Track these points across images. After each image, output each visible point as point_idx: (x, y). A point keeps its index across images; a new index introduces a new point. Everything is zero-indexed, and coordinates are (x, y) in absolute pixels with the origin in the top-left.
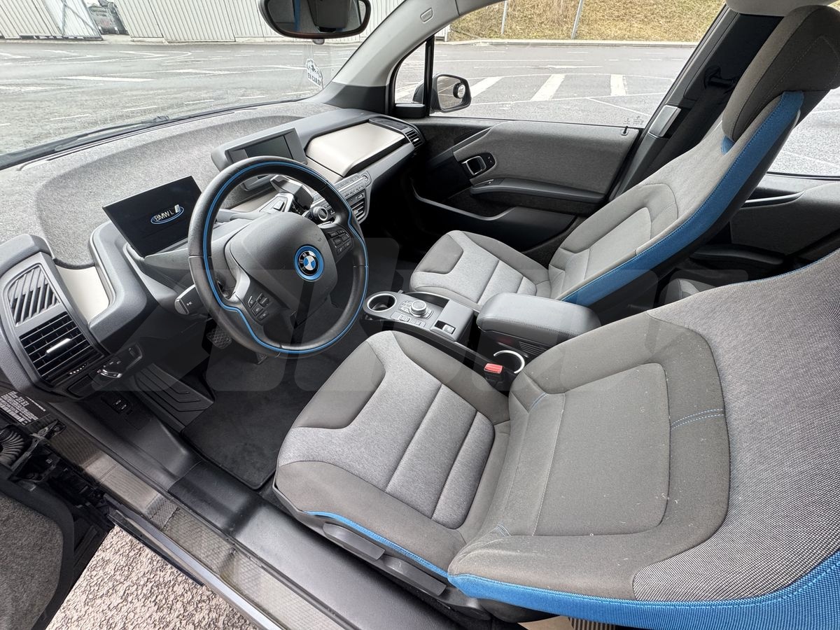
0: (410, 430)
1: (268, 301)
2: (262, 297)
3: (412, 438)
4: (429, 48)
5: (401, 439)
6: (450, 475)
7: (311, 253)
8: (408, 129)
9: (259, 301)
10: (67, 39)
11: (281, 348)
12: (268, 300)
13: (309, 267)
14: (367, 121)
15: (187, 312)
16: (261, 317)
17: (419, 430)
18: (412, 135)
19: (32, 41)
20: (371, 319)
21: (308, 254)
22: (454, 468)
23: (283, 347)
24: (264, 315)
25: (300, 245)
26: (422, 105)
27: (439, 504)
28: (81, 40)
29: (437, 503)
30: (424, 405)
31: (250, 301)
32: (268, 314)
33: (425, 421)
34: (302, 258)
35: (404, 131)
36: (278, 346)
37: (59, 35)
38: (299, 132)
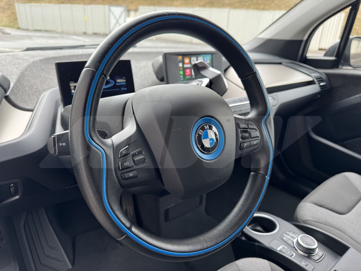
1: (143, 161)
2: (140, 153)
4: (353, 11)
7: (214, 128)
8: (317, 75)
9: (134, 155)
11: (129, 229)
12: (144, 159)
13: (207, 143)
14: (280, 63)
15: (55, 153)
16: (126, 175)
18: (320, 80)
20: (244, 238)
21: (211, 128)
23: (133, 229)
24: (131, 174)
25: (205, 115)
26: (333, 58)
31: (123, 150)
32: (136, 177)
34: (203, 129)
35: (313, 75)
36: (128, 224)
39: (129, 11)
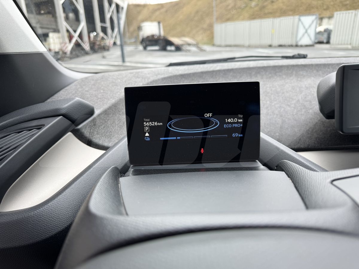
10: (297, 46)
28: (303, 46)
39: (321, 19)
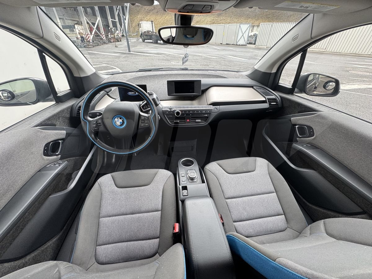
0: (129, 211)
3: (127, 215)
5: (123, 210)
6: (119, 244)
8: (272, 97)
10: (237, 45)
14: (252, 87)
16: (94, 129)
17: (131, 215)
18: (272, 100)
19: (228, 45)
21: (121, 119)
22: (123, 243)
25: (119, 114)
26: (291, 87)
27: (104, 246)
28: (240, 45)
29: (104, 245)
30: (143, 209)
31: (94, 122)
32: (98, 129)
33: (138, 215)
34: (117, 119)
35: (267, 97)
37: (235, 44)
38: (202, 82)
